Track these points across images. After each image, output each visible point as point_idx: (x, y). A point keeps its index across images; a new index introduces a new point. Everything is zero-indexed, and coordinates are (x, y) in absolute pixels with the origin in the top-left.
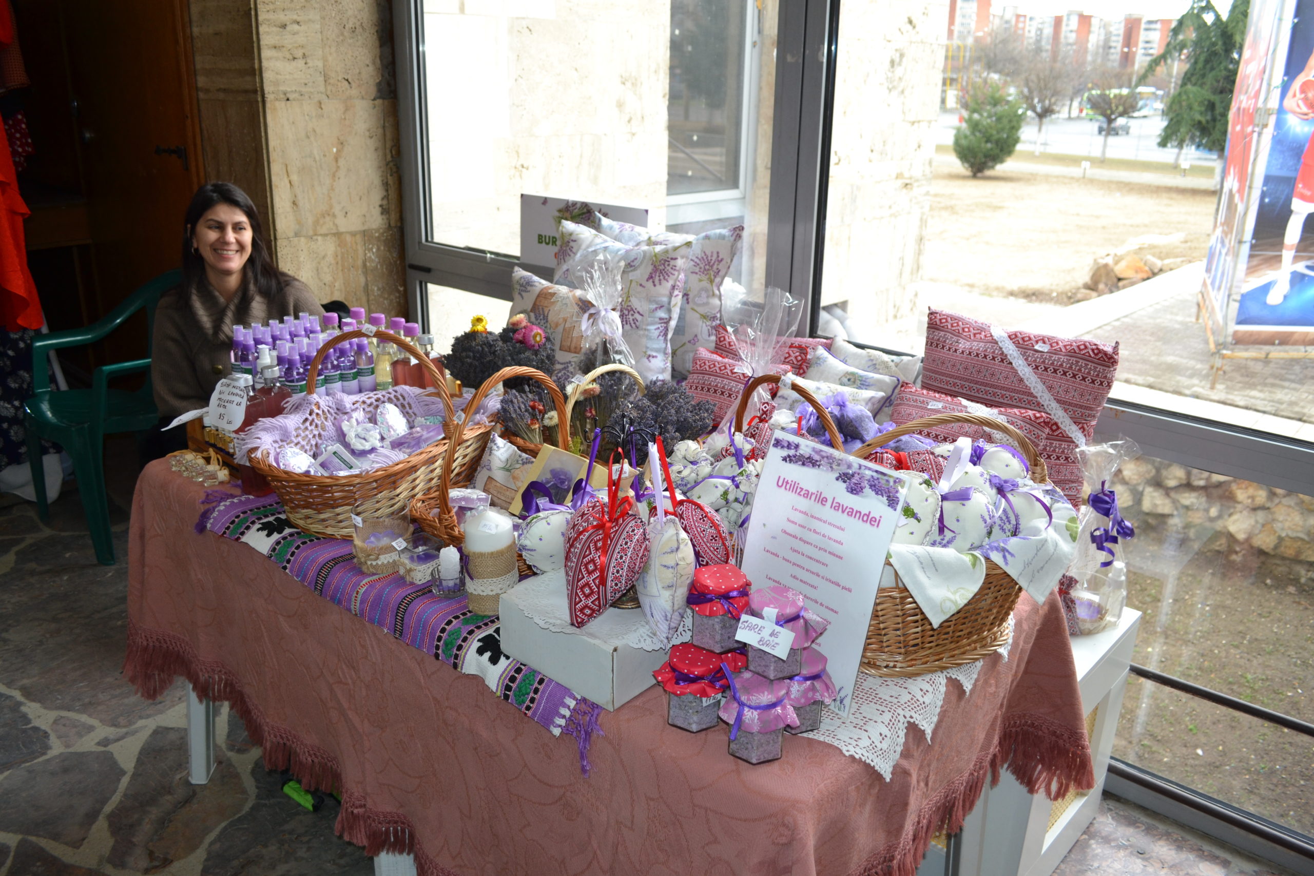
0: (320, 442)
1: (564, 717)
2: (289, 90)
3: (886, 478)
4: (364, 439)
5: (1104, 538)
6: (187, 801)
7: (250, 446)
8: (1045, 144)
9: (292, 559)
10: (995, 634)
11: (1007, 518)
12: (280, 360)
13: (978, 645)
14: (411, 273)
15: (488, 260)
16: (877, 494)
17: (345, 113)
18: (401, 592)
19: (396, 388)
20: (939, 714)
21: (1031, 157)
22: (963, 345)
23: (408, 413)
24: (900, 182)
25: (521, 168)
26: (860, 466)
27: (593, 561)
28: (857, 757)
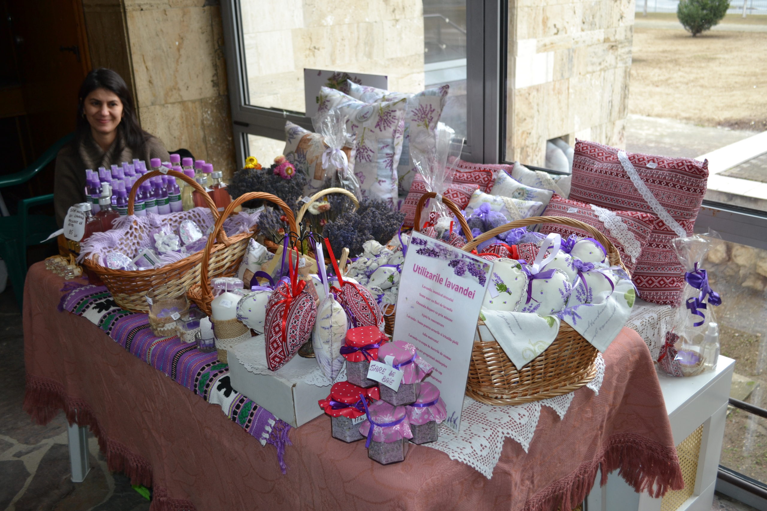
0: (138, 247)
1: (268, 432)
2: (142, 3)
3: (478, 263)
4: (168, 245)
5: (695, 305)
6: (69, 493)
7: (86, 251)
8: (751, 8)
9: (113, 327)
10: (582, 374)
11: (583, 290)
12: (114, 192)
13: (567, 383)
14: (237, 127)
15: (285, 116)
16: (473, 275)
17: (183, 17)
18: (176, 349)
19: (195, 209)
20: (535, 432)
21: (739, 19)
22: (597, 165)
23: (202, 226)
24: (607, 45)
25: (313, 49)
26: (463, 255)
27: (278, 325)
28: (460, 460)
